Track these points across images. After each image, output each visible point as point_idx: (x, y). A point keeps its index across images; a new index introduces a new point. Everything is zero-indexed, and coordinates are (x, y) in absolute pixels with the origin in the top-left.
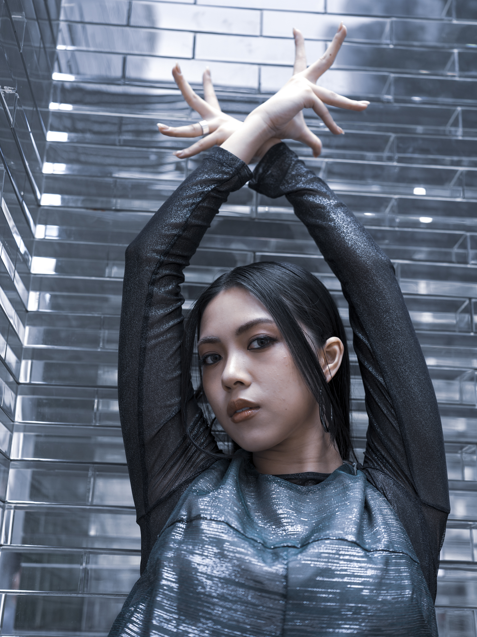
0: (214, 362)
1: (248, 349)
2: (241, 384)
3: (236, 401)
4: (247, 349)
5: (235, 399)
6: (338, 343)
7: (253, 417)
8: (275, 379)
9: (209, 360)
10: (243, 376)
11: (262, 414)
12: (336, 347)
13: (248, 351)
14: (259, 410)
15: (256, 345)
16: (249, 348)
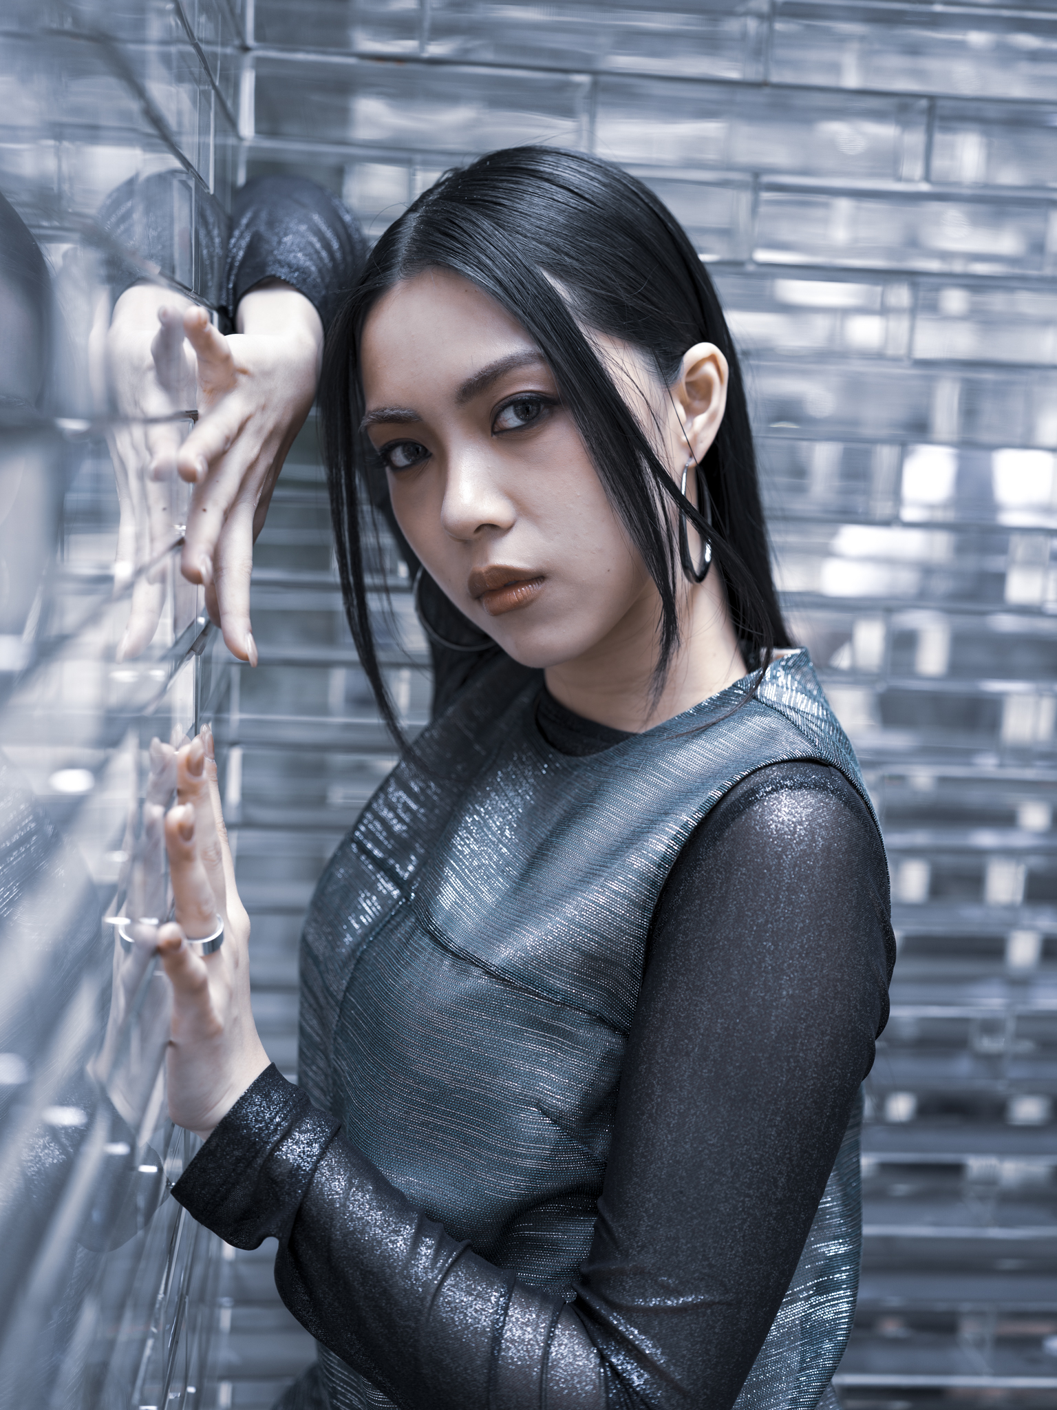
0: (414, 463)
1: (494, 433)
2: (490, 530)
3: (487, 572)
4: (490, 433)
5: (482, 567)
6: (713, 358)
7: (532, 601)
8: (571, 506)
9: (399, 458)
10: (493, 508)
11: (553, 593)
12: (709, 369)
13: (494, 437)
14: (544, 584)
15: (511, 419)
16: (496, 430)
